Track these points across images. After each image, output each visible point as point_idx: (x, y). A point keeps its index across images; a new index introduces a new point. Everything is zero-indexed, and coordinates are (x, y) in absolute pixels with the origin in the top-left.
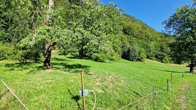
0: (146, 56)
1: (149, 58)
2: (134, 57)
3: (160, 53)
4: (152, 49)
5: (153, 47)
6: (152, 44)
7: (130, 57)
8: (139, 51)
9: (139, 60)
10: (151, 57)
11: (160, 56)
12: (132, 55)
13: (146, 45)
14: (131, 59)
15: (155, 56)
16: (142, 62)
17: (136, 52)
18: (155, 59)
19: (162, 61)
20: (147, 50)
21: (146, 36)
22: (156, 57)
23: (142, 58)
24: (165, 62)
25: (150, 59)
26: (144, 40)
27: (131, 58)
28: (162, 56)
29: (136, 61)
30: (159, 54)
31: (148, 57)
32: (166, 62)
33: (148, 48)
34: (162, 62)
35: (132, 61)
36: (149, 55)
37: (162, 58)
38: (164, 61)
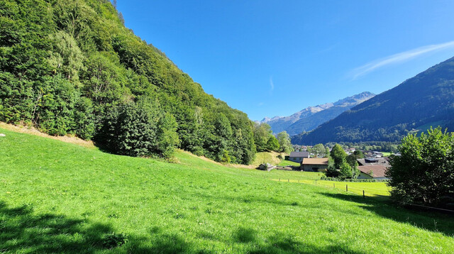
0: (178, 141)
1: (189, 150)
2: (137, 138)
3: (213, 137)
4: (197, 125)
5: (201, 120)
6: (198, 113)
7: (124, 138)
8: (159, 123)
9: (156, 151)
10: (194, 147)
11: (215, 144)
12: (131, 133)
13: (183, 111)
14: (129, 148)
15: (203, 144)
16: (166, 157)
17: (146, 122)
18: (202, 151)
19: (217, 157)
20: (187, 126)
21: (186, 91)
22: (206, 146)
23: (166, 145)
24: (222, 161)
25: (193, 151)
26: (180, 98)
27: (129, 144)
28: (217, 146)
29: (147, 155)
30: (212, 141)
31: (185, 146)
32: (224, 159)
33: (187, 120)
34: (217, 160)
35: (132, 153)
36: (190, 141)
37: (217, 148)
38: (221, 157)
